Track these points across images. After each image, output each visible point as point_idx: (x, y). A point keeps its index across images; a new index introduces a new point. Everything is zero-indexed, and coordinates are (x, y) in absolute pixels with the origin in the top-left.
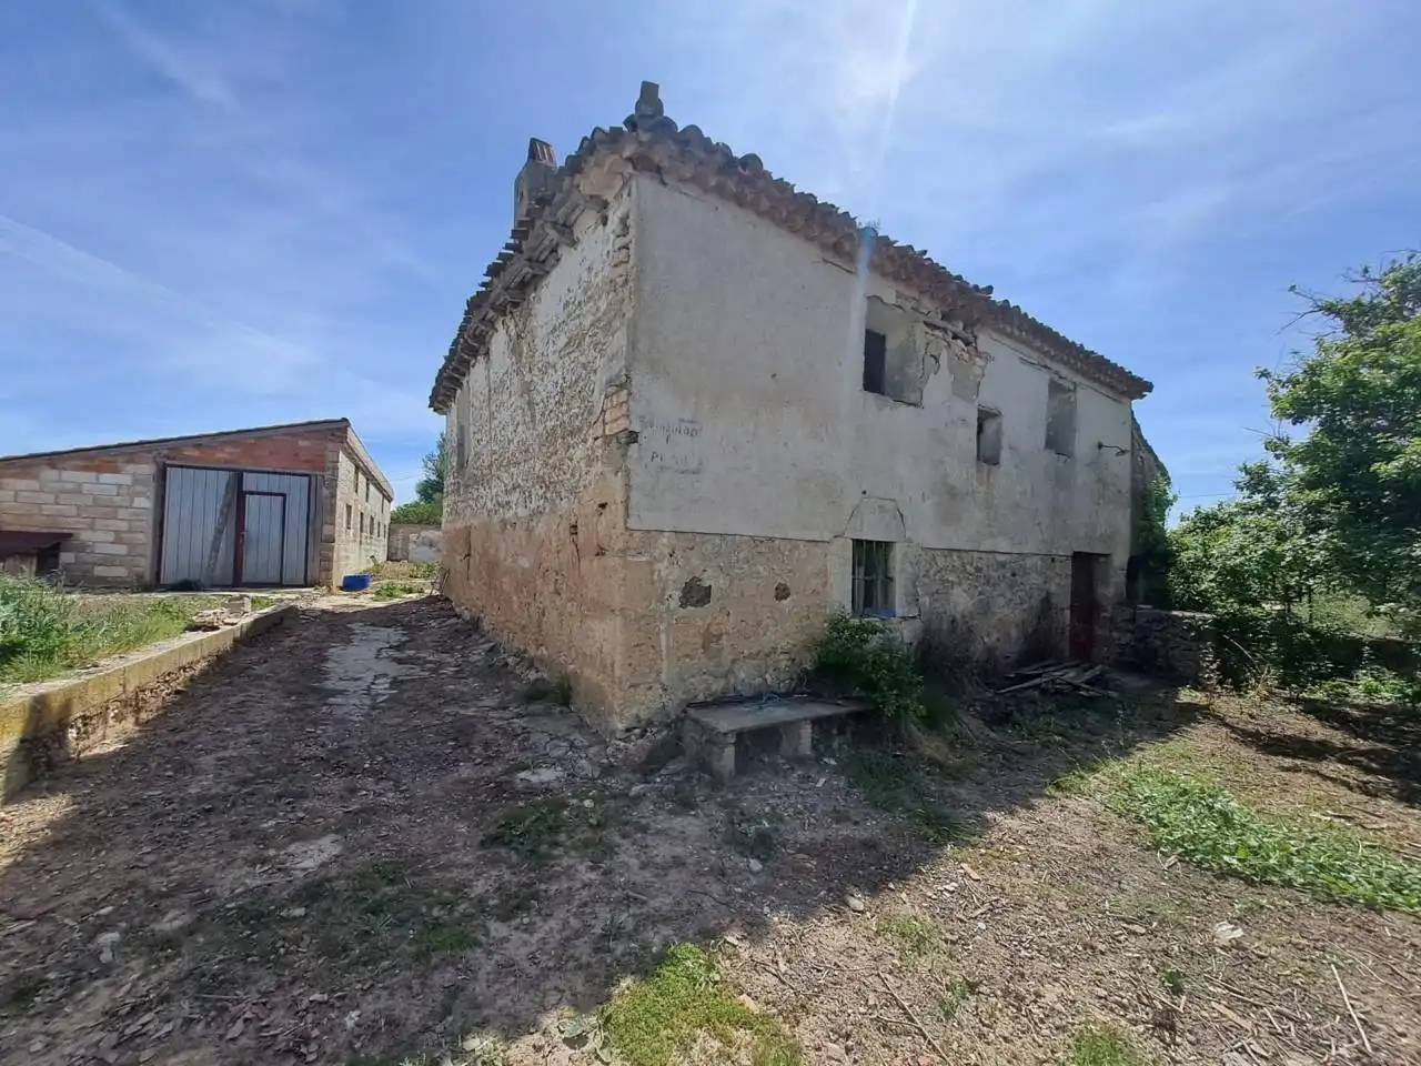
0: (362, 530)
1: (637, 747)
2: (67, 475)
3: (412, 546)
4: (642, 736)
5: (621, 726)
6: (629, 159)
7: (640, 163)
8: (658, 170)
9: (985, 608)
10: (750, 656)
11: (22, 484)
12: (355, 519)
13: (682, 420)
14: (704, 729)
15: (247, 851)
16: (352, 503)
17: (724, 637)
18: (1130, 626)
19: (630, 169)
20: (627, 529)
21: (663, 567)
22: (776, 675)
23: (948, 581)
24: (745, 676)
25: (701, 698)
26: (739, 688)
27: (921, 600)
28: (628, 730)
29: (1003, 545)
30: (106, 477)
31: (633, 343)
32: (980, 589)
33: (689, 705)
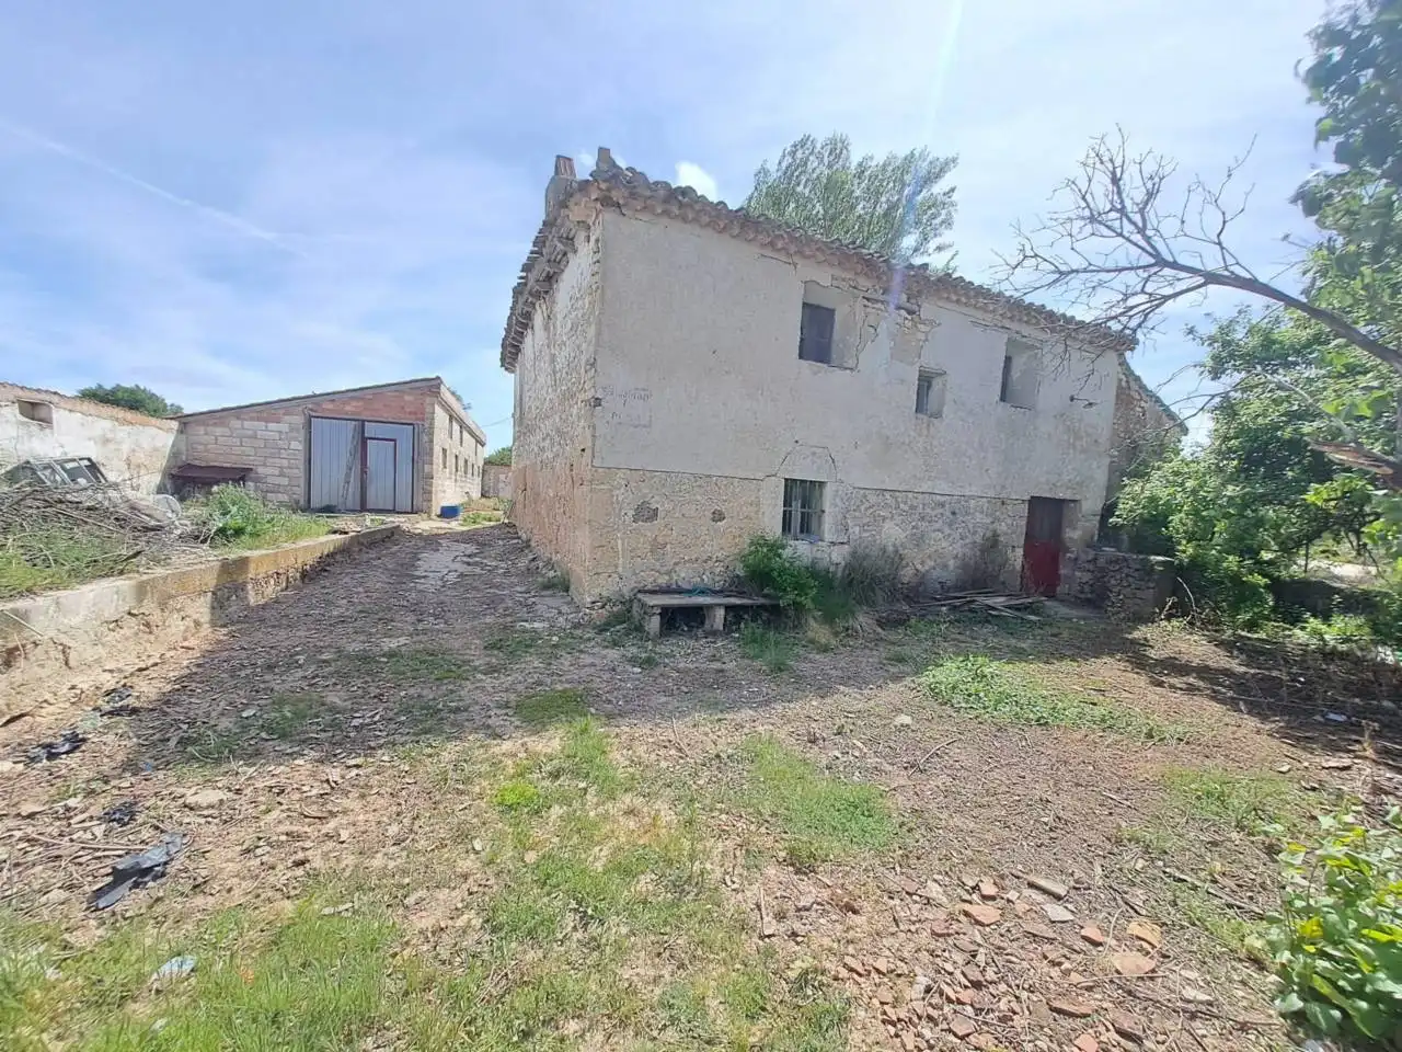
0: (457, 470)
1: (600, 614)
2: (247, 424)
3: (501, 485)
4: (603, 607)
5: (589, 600)
6: (596, 199)
7: (606, 201)
8: (619, 206)
9: (919, 540)
10: (690, 561)
11: (219, 431)
12: (451, 461)
13: (637, 389)
14: (643, 605)
15: (362, 638)
16: (447, 447)
17: (668, 546)
18: (1091, 567)
19: (599, 206)
20: (593, 466)
21: (620, 494)
22: (713, 576)
23: (879, 515)
24: (685, 575)
25: (649, 587)
26: (680, 583)
27: (851, 530)
28: (594, 603)
29: (942, 487)
30: (272, 426)
31: (599, 334)
32: (913, 524)
33: (639, 591)
